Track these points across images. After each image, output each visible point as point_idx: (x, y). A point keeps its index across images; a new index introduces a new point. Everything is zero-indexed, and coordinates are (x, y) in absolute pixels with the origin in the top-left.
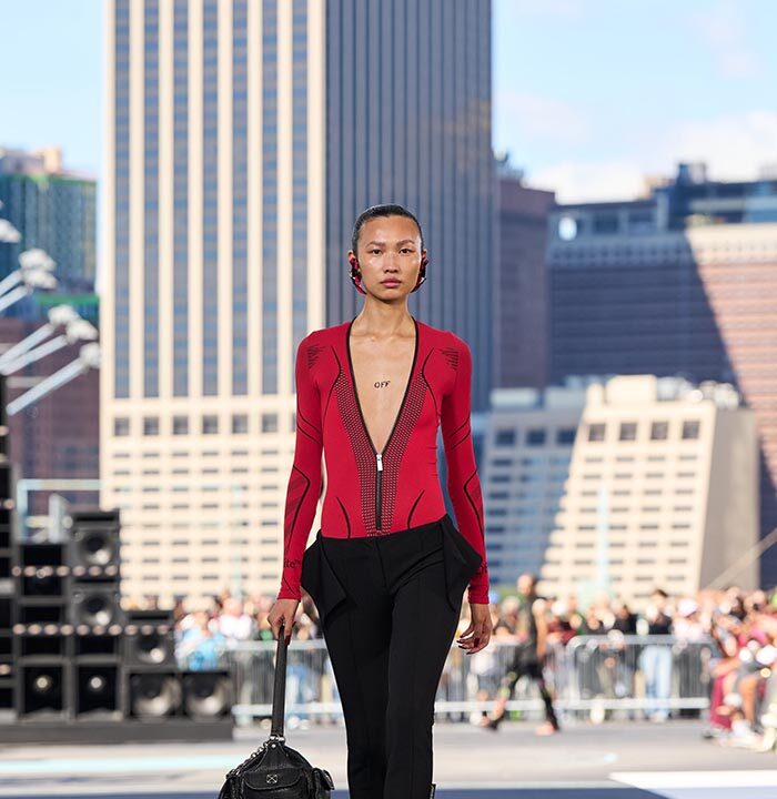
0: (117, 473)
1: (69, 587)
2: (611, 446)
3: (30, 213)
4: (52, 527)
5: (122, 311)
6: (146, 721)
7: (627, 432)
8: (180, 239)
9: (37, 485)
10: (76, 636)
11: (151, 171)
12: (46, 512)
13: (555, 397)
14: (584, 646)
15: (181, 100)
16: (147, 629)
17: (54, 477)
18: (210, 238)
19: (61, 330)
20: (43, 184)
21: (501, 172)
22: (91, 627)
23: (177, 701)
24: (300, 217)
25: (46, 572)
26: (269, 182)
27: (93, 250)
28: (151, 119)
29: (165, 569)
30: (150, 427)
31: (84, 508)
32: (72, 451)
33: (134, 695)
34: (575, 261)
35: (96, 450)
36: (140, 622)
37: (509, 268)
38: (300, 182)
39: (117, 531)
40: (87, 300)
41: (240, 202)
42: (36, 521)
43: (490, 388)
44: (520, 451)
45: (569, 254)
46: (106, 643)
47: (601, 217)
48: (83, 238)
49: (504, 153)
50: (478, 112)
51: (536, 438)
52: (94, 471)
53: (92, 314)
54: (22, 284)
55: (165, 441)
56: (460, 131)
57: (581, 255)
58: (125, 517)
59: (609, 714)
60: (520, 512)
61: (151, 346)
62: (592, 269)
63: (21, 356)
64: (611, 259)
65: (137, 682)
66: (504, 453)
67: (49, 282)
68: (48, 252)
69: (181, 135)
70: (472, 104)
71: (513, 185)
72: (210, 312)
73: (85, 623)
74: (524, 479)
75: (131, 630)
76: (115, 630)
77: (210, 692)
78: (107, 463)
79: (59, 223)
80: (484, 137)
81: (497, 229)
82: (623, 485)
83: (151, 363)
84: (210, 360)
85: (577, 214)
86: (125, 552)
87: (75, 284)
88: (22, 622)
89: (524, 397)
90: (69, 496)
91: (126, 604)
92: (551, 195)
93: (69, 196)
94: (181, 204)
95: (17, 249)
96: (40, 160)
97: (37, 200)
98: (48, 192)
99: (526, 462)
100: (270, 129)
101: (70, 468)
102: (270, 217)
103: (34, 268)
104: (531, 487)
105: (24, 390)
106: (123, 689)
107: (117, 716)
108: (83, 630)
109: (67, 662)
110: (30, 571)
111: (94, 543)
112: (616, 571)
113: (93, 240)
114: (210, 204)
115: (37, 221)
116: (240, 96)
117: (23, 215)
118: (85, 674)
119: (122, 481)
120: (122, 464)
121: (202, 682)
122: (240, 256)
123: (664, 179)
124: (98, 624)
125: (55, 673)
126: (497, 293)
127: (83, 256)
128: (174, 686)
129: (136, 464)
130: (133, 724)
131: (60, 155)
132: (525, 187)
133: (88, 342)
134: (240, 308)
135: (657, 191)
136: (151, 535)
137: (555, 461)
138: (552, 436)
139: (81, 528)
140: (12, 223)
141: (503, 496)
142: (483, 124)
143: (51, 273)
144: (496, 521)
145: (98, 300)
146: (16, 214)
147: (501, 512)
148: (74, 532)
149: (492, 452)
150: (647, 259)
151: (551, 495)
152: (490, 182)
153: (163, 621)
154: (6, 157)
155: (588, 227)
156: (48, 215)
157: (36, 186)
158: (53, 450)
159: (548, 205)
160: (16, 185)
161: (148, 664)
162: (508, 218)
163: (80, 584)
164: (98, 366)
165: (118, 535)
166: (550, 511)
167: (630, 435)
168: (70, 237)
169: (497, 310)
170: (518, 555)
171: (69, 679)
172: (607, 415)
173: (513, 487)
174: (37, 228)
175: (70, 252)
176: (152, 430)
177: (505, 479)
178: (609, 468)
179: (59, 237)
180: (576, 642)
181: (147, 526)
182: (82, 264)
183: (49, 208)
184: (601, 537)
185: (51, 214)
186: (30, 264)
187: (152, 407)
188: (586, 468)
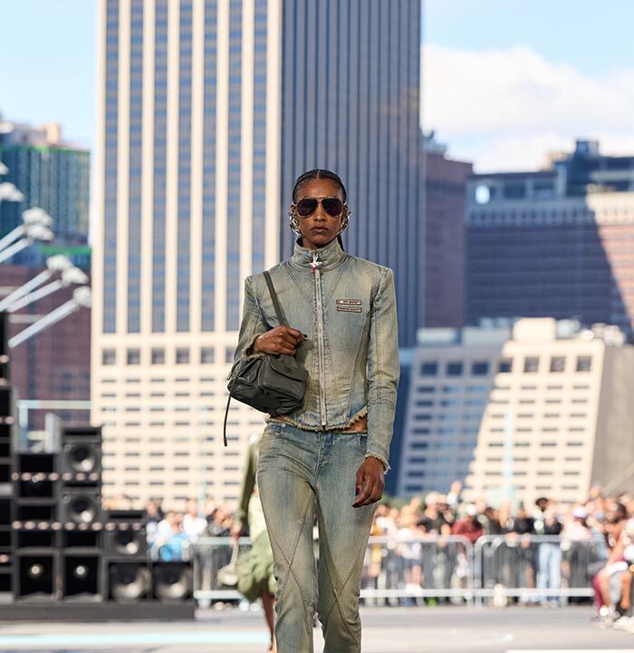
1: (58, 489)
2: (515, 378)
3: (34, 178)
4: (47, 440)
5: (110, 260)
6: (122, 602)
7: (530, 365)
8: (159, 201)
9: (36, 404)
10: (65, 532)
11: (135, 144)
12: (42, 427)
13: (470, 335)
14: (490, 544)
15: (161, 84)
16: (123, 526)
17: (53, 399)
18: (184, 200)
19: (57, 275)
20: (45, 155)
21: (428, 147)
22: (77, 524)
23: (148, 587)
24: (259, 182)
25: (39, 477)
26: (234, 154)
27: (87, 210)
28: (136, 100)
29: (144, 477)
30: (133, 357)
31: (73, 424)
32: (67, 376)
33: (112, 584)
34: (488, 222)
35: (87, 376)
36: (117, 521)
37: (433, 227)
38: (259, 153)
39: (99, 444)
40: (82, 250)
41: (209, 170)
42: (34, 435)
43: (416, 328)
44: (441, 380)
45: (483, 216)
46: (89, 538)
47: (511, 185)
48: (77, 198)
49: (430, 131)
50: (409, 97)
51: (455, 369)
52: (85, 393)
53: (85, 262)
54: (24, 236)
55: (145, 369)
56: (394, 112)
57: (493, 216)
58: (106, 433)
60: (441, 431)
61: (134, 289)
62: (503, 229)
63: (23, 296)
64: (519, 221)
65: (114, 570)
66: (428, 381)
67: (47, 235)
68: (48, 211)
69: (160, 113)
70: (404, 90)
71: (437, 157)
72: (183, 261)
73: (72, 521)
74: (444, 403)
75: (110, 526)
76: (97, 527)
77: (176, 580)
78: (97, 388)
79: (58, 186)
80: (413, 116)
81: (423, 194)
82: (526, 409)
83: (134, 303)
84: (183, 302)
85: (490, 182)
86: (106, 462)
87: (70, 236)
88: (18, 519)
89: (445, 335)
90: (63, 415)
91: (107, 505)
92: (469, 166)
93: (67, 163)
94: (160, 172)
95: (24, 206)
96: (44, 133)
97: (40, 167)
98: (50, 161)
99: (446, 389)
100: (235, 109)
101: (64, 392)
102: (234, 182)
103: (34, 223)
104: (448, 410)
105: (28, 325)
106: (103, 576)
107: (97, 599)
108: (70, 526)
109: (56, 552)
110: (26, 477)
111: (80, 454)
112: (520, 480)
113: (87, 200)
114: (184, 171)
115: (40, 184)
116: (210, 81)
117: (29, 179)
118: (71, 563)
119: (108, 402)
120: (109, 388)
121: (171, 570)
122: (209, 214)
123: (563, 153)
124: (83, 522)
125: (46, 562)
126: (423, 248)
127: (78, 213)
128: (146, 574)
129: (121, 388)
130: (112, 605)
131: (59, 129)
132: (448, 159)
133: (79, 285)
134: (208, 258)
135: (557, 163)
136: (132, 447)
137: (470, 389)
138: (468, 368)
139: (69, 441)
140: (18, 186)
141: (427, 417)
142: (413, 106)
143: (48, 227)
144: (421, 438)
145: (91, 250)
146: (22, 178)
147: (425, 431)
148: (63, 445)
149: (418, 380)
150: (549, 220)
151: (466, 417)
152: (418, 154)
153: (137, 520)
154: (15, 131)
155: (499, 193)
156: (49, 180)
157: (40, 155)
158: (52, 376)
159: (466, 175)
160: (23, 155)
161: (124, 555)
162: (432, 185)
163: (68, 488)
164: (89, 306)
165: (100, 447)
166: (465, 431)
167: (533, 368)
168: (67, 198)
169: (423, 263)
170: (439, 467)
171: (58, 567)
172: (515, 351)
173: (435, 410)
174: (40, 190)
175: (67, 210)
176: (134, 360)
177: (428, 404)
178: (515, 395)
179: (58, 198)
180: (482, 540)
181: (129, 440)
182: (77, 221)
183: (49, 173)
184: (508, 452)
185: (52, 179)
186: (31, 221)
187: (134, 341)
188: (497, 395)
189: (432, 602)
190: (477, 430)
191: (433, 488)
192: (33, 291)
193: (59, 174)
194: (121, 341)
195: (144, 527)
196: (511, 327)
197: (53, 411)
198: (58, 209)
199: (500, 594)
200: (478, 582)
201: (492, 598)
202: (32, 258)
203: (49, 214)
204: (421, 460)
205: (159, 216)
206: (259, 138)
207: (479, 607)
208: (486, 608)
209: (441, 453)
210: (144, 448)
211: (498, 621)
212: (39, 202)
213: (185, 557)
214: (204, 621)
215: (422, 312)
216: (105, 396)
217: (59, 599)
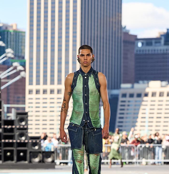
1: (15, 130)
2: (149, 98)
3: (9, 39)
4: (12, 116)
5: (31, 64)
6: (34, 163)
7: (154, 94)
8: (45, 46)
9: (9, 106)
10: (17, 143)
11: (39, 30)
12: (11, 112)
13: (136, 86)
14: (141, 147)
15: (46, 12)
16: (34, 141)
17: (14, 104)
18: (53, 46)
19: (15, 68)
20: (12, 33)
21: (124, 31)
22: (21, 140)
23: (41, 159)
24: (74, 41)
25: (10, 127)
26: (67, 33)
27: (24, 49)
28: (39, 17)
29: (41, 127)
30: (38, 92)
31: (20, 111)
32: (19, 97)
33: (31, 158)
34: (141, 52)
35: (24, 97)
36: (32, 140)
37: (125, 54)
38: (75, 32)
39: (27, 117)
40: (23, 61)
41: (60, 37)
42: (8, 115)
43: (120, 83)
44: (127, 99)
45: (140, 51)
46: (24, 144)
47: (148, 42)
48: (21, 46)
49: (125, 26)
50: (118, 16)
51: (132, 96)
52: (24, 102)
53: (24, 64)
54: (6, 57)
55: (41, 95)
56: (114, 20)
57: (143, 51)
58: (29, 114)
59: (147, 163)
60: (127, 114)
61: (38, 72)
62: (146, 54)
63: (5, 74)
64: (150, 52)
65: (31, 154)
66: (124, 99)
67: (12, 56)
69: (46, 21)
70: (117, 14)
71: (127, 34)
72: (52, 64)
74: (128, 105)
75: (30, 141)
76: (26, 141)
77: (49, 157)
78: (27, 101)
79: (16, 42)
80: (120, 22)
81: (122, 44)
82: (152, 107)
83: (38, 76)
84: (52, 76)
85: (142, 41)
86: (29, 122)
87: (19, 57)
88: (3, 139)
89: (129, 85)
90: (17, 109)
91: (30, 135)
92: (136, 36)
93: (19, 35)
94: (46, 38)
95: (6, 47)
97: (11, 36)
98: (13, 35)
99: (129, 101)
100: (67, 19)
101: (18, 102)
102: (67, 41)
103: (8, 53)
104: (130, 108)
105: (7, 82)
106: (28, 156)
107: (27, 162)
108: (19, 141)
109: (14, 149)
110: (6, 127)
111: (21, 120)
112: (150, 128)
113: (24, 46)
114: (53, 38)
115: (11, 42)
116: (60, 11)
117: (7, 40)
118: (19, 152)
119: (30, 105)
120: (31, 101)
121: (48, 154)
122: (60, 50)
123: (164, 33)
125: (11, 152)
126: (122, 60)
127: (22, 50)
128: (41, 155)
129: (34, 101)
130: (31, 164)
131: (16, 25)
132: (130, 34)
133: (22, 71)
134: (60, 63)
135: (162, 35)
136: (37, 118)
137: (136, 101)
138: (135, 95)
139: (18, 116)
140: (4, 42)
141: (123, 110)
142: (120, 19)
143: (13, 54)
144: (122, 116)
145: (25, 61)
146: (6, 40)
147: (123, 114)
148: (17, 117)
149: (121, 99)
150: (159, 52)
151: (135, 109)
152: (121, 33)
153: (38, 139)
154: (3, 26)
155: (145, 44)
157: (11, 33)
158: (14, 97)
159: (135, 39)
160: (6, 33)
161: (34, 149)
162: (125, 42)
163: (18, 130)
164: (25, 77)
165: (27, 118)
166: (135, 114)
167: (154, 95)
168: (19, 45)
169: (122, 64)
170: (127, 124)
171: (15, 153)
172: (149, 90)
173: (126, 108)
174: (11, 43)
175: (19, 49)
176: (38, 93)
177: (124, 106)
178: (149, 103)
179: (16, 45)
181: (36, 116)
182: (21, 52)
183: (13, 38)
184: (147, 120)
185: (14, 40)
187: (38, 87)
188: (144, 103)
190: (138, 113)
191: (125, 130)
192: (8, 72)
193: (16, 38)
194: (34, 87)
195: (40, 141)
196: (148, 83)
197: (14, 108)
198: (16, 49)
199: (144, 161)
200: (138, 158)
201: (142, 162)
202: (8, 63)
203: (13, 50)
204: (122, 122)
205: (45, 51)
206: (75, 28)
207: (138, 165)
208: (140, 165)
209: (128, 120)
210: (41, 118)
211: (144, 169)
212: (11, 47)
213: (52, 150)
214: (58, 169)
215: (122, 79)
216: (29, 103)
217: (15, 162)
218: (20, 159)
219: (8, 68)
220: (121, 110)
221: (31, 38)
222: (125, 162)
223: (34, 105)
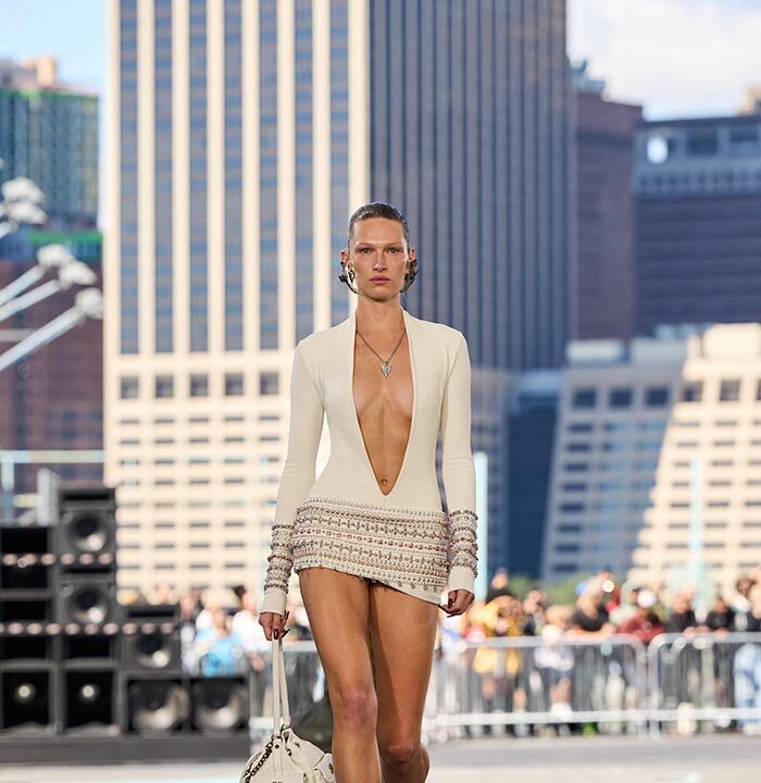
0: (124, 442)
1: (56, 577)
2: (708, 408)
3: (20, 135)
4: (40, 508)
5: (129, 251)
6: (147, 736)
7: (728, 391)
8: (198, 165)
9: (26, 457)
10: (64, 636)
11: (163, 84)
12: (33, 489)
13: (643, 349)
14: (669, 646)
16: (148, 628)
17: (50, 448)
18: (233, 163)
19: (52, 273)
20: (35, 103)
21: (578, 84)
22: (82, 625)
23: (184, 713)
24: (339, 137)
25: (28, 560)
26: (303, 97)
27: (95, 180)
28: (163, 23)
29: (181, 556)
30: (163, 387)
31: (79, 484)
32: (71, 416)
33: (133, 707)
34: (665, 188)
35: (98, 415)
36: (141, 620)
37: (588, 197)
38: (339, 96)
39: (112, 512)
40: (90, 237)
41: (268, 121)
42: (23, 500)
43: (566, 340)
44: (602, 414)
45: (658, 181)
46: (99, 645)
47: (697, 135)
48: (82, 164)
49: (582, 60)
50: (550, 13)
51: (621, 399)
52: (97, 442)
53: (94, 253)
54: (4, 219)
55: (181, 405)
56: (529, 33)
57: (673, 181)
58: (122, 496)
59: (700, 726)
60: (602, 487)
61: (164, 291)
62: (687, 198)
63: (6, 303)
64: (709, 186)
65: (136, 690)
66: (583, 416)
67: (37, 216)
68: (39, 182)
69: (198, 41)
71: (592, 98)
72: (233, 251)
73: (75, 621)
74: (607, 447)
75: (129, 628)
76: (111, 629)
77: (224, 703)
78: (113, 432)
79: (54, 146)
80: (558, 40)
81: (573, 150)
82: (723, 454)
83: (164, 312)
84: (234, 309)
85: (669, 133)
86: (123, 537)
87: (72, 217)
89: (607, 350)
90: (66, 471)
91: (125, 598)
92: (638, 109)
94: (198, 124)
95: (5, 175)
96: (33, 71)
97: (28, 119)
98: (41, 111)
99: (609, 427)
100: (303, 34)
101: (68, 439)
102: (304, 138)
103: (18, 200)
104: (612, 457)
105: (13, 344)
106: (120, 699)
107: (113, 731)
108: (72, 629)
109: (52, 666)
110: (10, 559)
111: (85, 526)
112: (715, 555)
113: (95, 166)
114: (233, 123)
115: (28, 145)
117: (12, 136)
118: (75, 681)
119: (129, 453)
120: (130, 432)
121: (215, 689)
122: (268, 184)
124: (91, 623)
125: (39, 681)
126: (573, 227)
127: (82, 184)
128: (181, 695)
129: (147, 432)
130: (133, 740)
131: (55, 65)
132: (608, 101)
133: (84, 287)
134: (268, 246)
136: (164, 515)
137: (644, 426)
138: (639, 397)
139: (68, 508)
141: (582, 467)
142: (557, 26)
143: (39, 205)
144: (574, 497)
145: (101, 237)
147: (580, 487)
148: (62, 513)
149: (568, 415)
150: (752, 184)
151: (638, 466)
152: (565, 94)
153: (167, 618)
155: (681, 149)
156: (41, 137)
157: (28, 103)
158: (49, 416)
159: (634, 121)
160: (4, 102)
161: (149, 669)
162: (586, 138)
163: (69, 576)
164: (99, 316)
165: (114, 516)
166: (637, 486)
167: (732, 395)
168: (67, 163)
169: (574, 248)
170: (600, 538)
171: (56, 688)
172: (707, 371)
173: (594, 457)
174: (28, 153)
175: (67, 180)
176: (165, 392)
177: (584, 448)
178: (706, 434)
180: (659, 640)
181: (159, 505)
182: (82, 195)
183: (41, 129)
184: (698, 515)
185: (45, 137)
186: (14, 196)
187: (164, 365)
189: (588, 730)
191: (593, 570)
192: (19, 295)
193: (54, 129)
194: (146, 365)
195: (178, 628)
197: (49, 466)
198: (55, 179)
199: (685, 716)
201: (675, 722)
202: (19, 249)
203: (41, 188)
204: (575, 529)
205: (198, 187)
206: (339, 74)
207: (655, 736)
208: (665, 737)
209: (604, 517)
210: (181, 516)
211: (684, 755)
212: (28, 170)
215: (574, 318)
217: (58, 733)
218: (80, 715)
219: (19, 272)
220: (572, 467)
221: (128, 126)
222: (595, 725)
223: (147, 452)
